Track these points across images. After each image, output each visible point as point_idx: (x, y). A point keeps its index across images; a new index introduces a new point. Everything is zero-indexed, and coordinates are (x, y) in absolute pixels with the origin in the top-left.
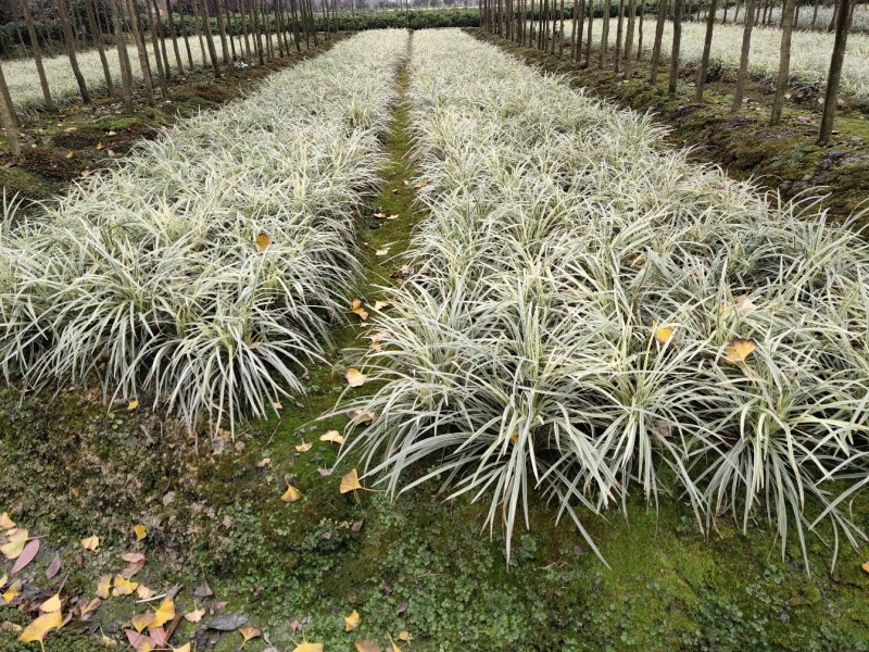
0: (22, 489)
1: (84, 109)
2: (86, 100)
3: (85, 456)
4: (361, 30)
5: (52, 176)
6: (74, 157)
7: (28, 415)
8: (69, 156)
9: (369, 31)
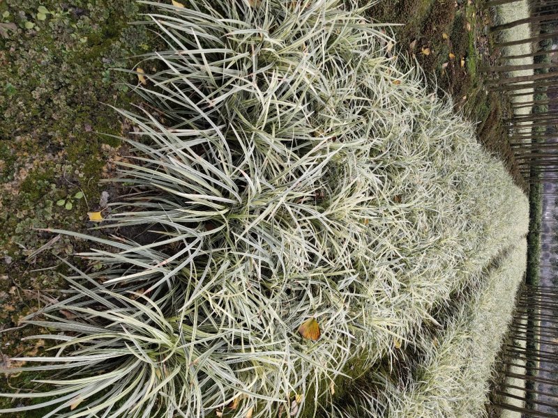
0: (14, 73)
1: (486, 28)
2: (492, 29)
3: (31, 161)
4: (530, 199)
5: (426, 26)
6: (443, 40)
7: (104, 80)
8: (445, 36)
9: (528, 205)
